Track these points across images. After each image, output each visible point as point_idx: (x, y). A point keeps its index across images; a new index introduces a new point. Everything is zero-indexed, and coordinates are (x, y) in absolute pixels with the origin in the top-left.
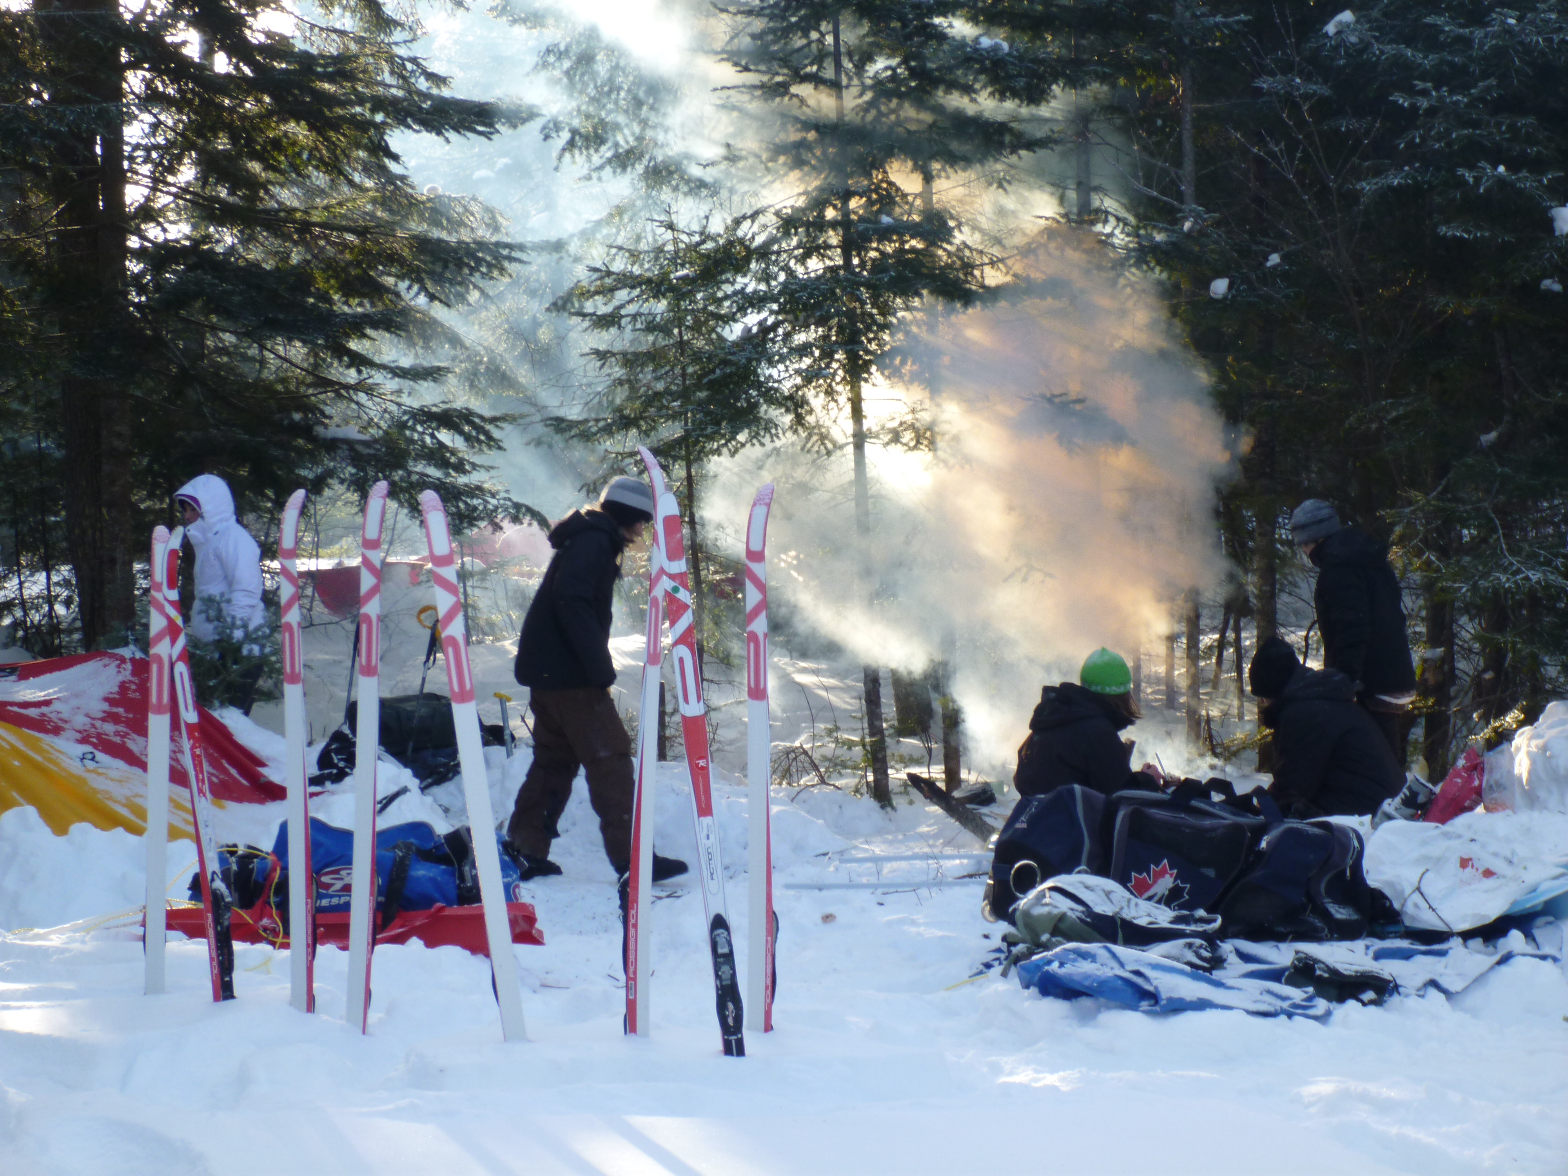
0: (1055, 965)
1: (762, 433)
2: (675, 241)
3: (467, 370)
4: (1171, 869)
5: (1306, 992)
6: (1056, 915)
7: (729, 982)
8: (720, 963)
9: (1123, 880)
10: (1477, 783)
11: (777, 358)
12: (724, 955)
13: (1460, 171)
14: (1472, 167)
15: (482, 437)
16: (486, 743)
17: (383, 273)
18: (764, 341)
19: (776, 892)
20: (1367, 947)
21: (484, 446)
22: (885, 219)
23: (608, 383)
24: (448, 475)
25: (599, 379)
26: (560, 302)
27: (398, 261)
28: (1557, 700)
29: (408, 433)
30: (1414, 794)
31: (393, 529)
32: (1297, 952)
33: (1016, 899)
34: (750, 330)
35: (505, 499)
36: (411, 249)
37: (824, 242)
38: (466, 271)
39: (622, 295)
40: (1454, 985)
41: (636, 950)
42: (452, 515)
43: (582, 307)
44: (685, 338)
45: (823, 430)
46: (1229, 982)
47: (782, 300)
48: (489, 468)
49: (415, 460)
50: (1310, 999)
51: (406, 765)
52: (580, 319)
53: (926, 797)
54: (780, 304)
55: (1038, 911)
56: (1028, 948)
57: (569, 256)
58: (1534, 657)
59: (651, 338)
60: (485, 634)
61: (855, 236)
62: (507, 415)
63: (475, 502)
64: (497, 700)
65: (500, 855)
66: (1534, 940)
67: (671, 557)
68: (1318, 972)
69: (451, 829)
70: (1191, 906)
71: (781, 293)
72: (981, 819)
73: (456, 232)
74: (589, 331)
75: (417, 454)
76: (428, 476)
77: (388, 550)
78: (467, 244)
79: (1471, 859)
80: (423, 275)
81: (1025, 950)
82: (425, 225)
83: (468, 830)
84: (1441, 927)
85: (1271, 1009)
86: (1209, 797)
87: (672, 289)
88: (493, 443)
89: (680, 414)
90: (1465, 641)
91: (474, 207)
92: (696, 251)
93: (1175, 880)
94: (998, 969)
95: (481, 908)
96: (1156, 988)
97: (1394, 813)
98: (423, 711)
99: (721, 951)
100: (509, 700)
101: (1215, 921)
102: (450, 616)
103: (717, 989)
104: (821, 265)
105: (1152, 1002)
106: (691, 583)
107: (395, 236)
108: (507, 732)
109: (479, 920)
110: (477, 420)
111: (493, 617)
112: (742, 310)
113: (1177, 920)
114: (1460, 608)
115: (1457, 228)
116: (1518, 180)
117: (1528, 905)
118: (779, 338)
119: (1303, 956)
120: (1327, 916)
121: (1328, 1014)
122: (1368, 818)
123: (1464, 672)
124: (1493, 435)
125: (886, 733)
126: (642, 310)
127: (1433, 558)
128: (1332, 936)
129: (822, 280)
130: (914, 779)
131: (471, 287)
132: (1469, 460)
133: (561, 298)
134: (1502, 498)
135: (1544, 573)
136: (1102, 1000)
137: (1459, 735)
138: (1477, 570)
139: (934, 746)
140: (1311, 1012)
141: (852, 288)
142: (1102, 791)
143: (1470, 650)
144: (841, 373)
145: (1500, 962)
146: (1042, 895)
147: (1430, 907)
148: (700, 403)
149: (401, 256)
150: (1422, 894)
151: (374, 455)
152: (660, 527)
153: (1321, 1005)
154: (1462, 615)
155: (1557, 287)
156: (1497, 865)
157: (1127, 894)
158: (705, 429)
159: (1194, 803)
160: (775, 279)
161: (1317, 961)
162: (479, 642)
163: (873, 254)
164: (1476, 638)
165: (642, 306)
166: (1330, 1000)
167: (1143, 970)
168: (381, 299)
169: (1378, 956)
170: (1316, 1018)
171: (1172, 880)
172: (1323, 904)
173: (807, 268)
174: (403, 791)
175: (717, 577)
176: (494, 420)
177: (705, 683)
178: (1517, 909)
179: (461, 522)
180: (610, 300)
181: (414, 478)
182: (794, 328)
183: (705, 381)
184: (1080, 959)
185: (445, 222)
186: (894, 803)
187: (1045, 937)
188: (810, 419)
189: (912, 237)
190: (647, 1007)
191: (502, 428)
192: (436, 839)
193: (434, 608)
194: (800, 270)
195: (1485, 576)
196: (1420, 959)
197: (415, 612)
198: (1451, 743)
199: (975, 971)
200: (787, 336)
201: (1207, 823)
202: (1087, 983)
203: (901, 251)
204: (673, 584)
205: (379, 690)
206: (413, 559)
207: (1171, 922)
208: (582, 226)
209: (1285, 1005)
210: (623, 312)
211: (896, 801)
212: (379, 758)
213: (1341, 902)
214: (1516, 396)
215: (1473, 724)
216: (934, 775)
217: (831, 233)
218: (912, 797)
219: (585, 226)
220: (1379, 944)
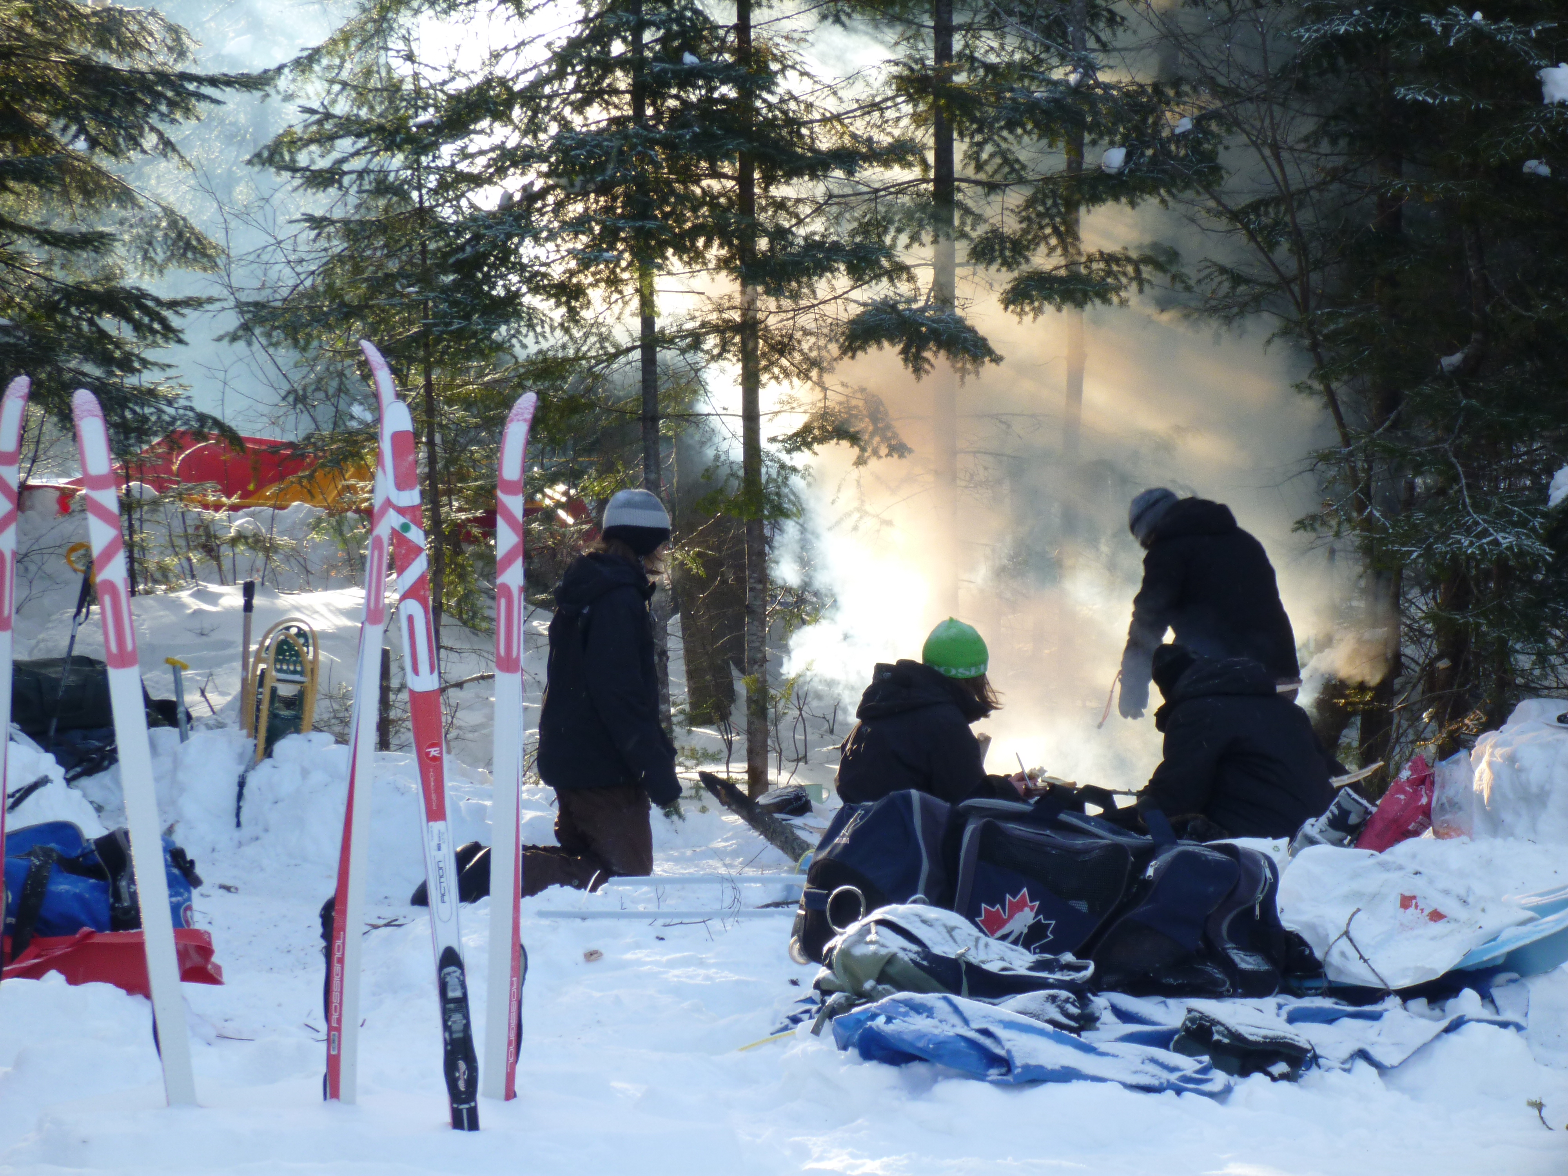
0: (881, 1019)
1: (524, 330)
2: (416, 76)
3: (139, 237)
4: (1032, 901)
5: (1200, 1062)
6: (883, 957)
7: (461, 1035)
8: (451, 1010)
9: (971, 915)
10: (1424, 801)
11: (544, 234)
12: (455, 1000)
13: (1425, 18)
14: (1440, 13)
15: (156, 326)
16: (152, 723)
17: (30, 109)
18: (529, 212)
19: (524, 922)
20: (1280, 1007)
21: (159, 339)
22: (689, 58)
23: (324, 260)
24: (111, 374)
25: (313, 255)
26: (266, 154)
27: (52, 94)
28: (1530, 698)
29: (59, 317)
30: (1344, 813)
31: (38, 442)
32: (1190, 1011)
33: (832, 934)
34: (511, 197)
35: (185, 408)
36: (68, 78)
37: (609, 85)
38: (140, 109)
39: (345, 145)
40: (1389, 1058)
41: (341, 993)
42: (115, 425)
43: (293, 160)
44: (427, 204)
45: (603, 329)
46: (1103, 1047)
47: (553, 159)
48: (164, 367)
49: (68, 353)
50: (1204, 1070)
51: (47, 750)
52: (289, 174)
53: (723, 803)
54: (551, 164)
55: (859, 951)
56: (847, 998)
57: (278, 92)
58: (1503, 642)
59: (382, 203)
60: (156, 581)
61: (649, 79)
62: (191, 299)
63: (147, 410)
64: (168, 667)
65: (167, 866)
66: (1493, 1002)
67: (401, 486)
68: (1216, 1037)
69: (105, 833)
70: (1056, 948)
71: (551, 150)
72: (792, 833)
73: (129, 56)
74: (301, 190)
75: (70, 346)
76: (85, 375)
77: (30, 470)
78: (143, 74)
79: (1414, 897)
80: (84, 113)
81: (843, 1000)
82: (89, 47)
83: (126, 834)
84: (1375, 983)
85: (1155, 1082)
86: (1082, 809)
87: (411, 139)
88: (170, 333)
89: (419, 302)
90: (1413, 619)
91: (153, 25)
92: (442, 91)
93: (1037, 915)
94: (808, 1024)
95: (141, 934)
96: (1009, 1052)
97: (1318, 837)
98: (71, 680)
99: (451, 995)
100: (185, 668)
101: (1086, 968)
102: (108, 555)
103: (446, 1044)
104: (605, 115)
105: (1004, 1070)
106: (426, 523)
107: (47, 60)
108: (181, 709)
109: (137, 951)
110: (150, 303)
111: (168, 560)
112: (501, 171)
113: (1038, 966)
114: (1409, 578)
115: (1420, 91)
116: (1499, 30)
117: (1485, 958)
118: (549, 209)
119: (1197, 1015)
120: (1229, 966)
121: (1228, 1090)
122: (1286, 840)
123: (1412, 659)
124: (1456, 358)
125: (675, 720)
126: (371, 167)
127: (1377, 514)
128: (1235, 991)
129: (605, 135)
130: (709, 781)
131: (147, 129)
132: (1426, 390)
133: (267, 147)
134: (1466, 438)
135: (1518, 535)
136: (939, 1066)
137: (1403, 739)
138: (1432, 529)
139: (735, 738)
140: (1206, 1087)
141: (644, 147)
142: (946, 799)
143: (1421, 631)
144: (627, 255)
145: (1448, 1030)
146: (866, 930)
147: (1361, 957)
148: (446, 290)
149: (54, 86)
150: (1351, 940)
151: (15, 345)
152: (386, 446)
153: (1219, 1078)
154: (1412, 587)
155: (1544, 170)
156: (1448, 906)
157: (975, 932)
158: (450, 324)
159: (1063, 817)
160: (545, 131)
161: (1215, 1022)
162: (147, 593)
163: (672, 103)
164: (1430, 617)
165: (371, 160)
166: (1230, 1073)
167: (993, 1028)
168: (27, 141)
169: (1292, 1019)
170: (1211, 1095)
171: (1033, 914)
172: (1224, 949)
173: (586, 119)
174: (43, 782)
175: (463, 516)
176: (173, 305)
177: (442, 651)
178: (1471, 962)
179: (127, 438)
180: (329, 152)
181: (67, 376)
182: (568, 196)
183: (451, 261)
184: (912, 1013)
185: (114, 43)
186: (682, 810)
187: (869, 985)
188: (587, 314)
189: (723, 83)
190: (353, 1065)
191: (183, 316)
192: (85, 844)
193: (88, 548)
194: (577, 121)
195: (1443, 537)
196: (1346, 1022)
197: (63, 551)
198: (1393, 748)
199: (778, 1026)
200: (559, 205)
201: (1079, 842)
202: (921, 1044)
203: (708, 100)
204: (402, 520)
205: (13, 650)
206: (62, 482)
207: (1030, 969)
208: (295, 54)
209: (1173, 1077)
210: (346, 167)
211: (684, 806)
212: (11, 739)
213: (1248, 948)
214: (1488, 309)
215: (1422, 726)
216: (734, 776)
217: (619, 73)
218: (705, 803)
219: (300, 54)
220: (1294, 1003)
